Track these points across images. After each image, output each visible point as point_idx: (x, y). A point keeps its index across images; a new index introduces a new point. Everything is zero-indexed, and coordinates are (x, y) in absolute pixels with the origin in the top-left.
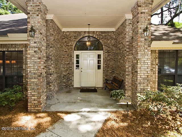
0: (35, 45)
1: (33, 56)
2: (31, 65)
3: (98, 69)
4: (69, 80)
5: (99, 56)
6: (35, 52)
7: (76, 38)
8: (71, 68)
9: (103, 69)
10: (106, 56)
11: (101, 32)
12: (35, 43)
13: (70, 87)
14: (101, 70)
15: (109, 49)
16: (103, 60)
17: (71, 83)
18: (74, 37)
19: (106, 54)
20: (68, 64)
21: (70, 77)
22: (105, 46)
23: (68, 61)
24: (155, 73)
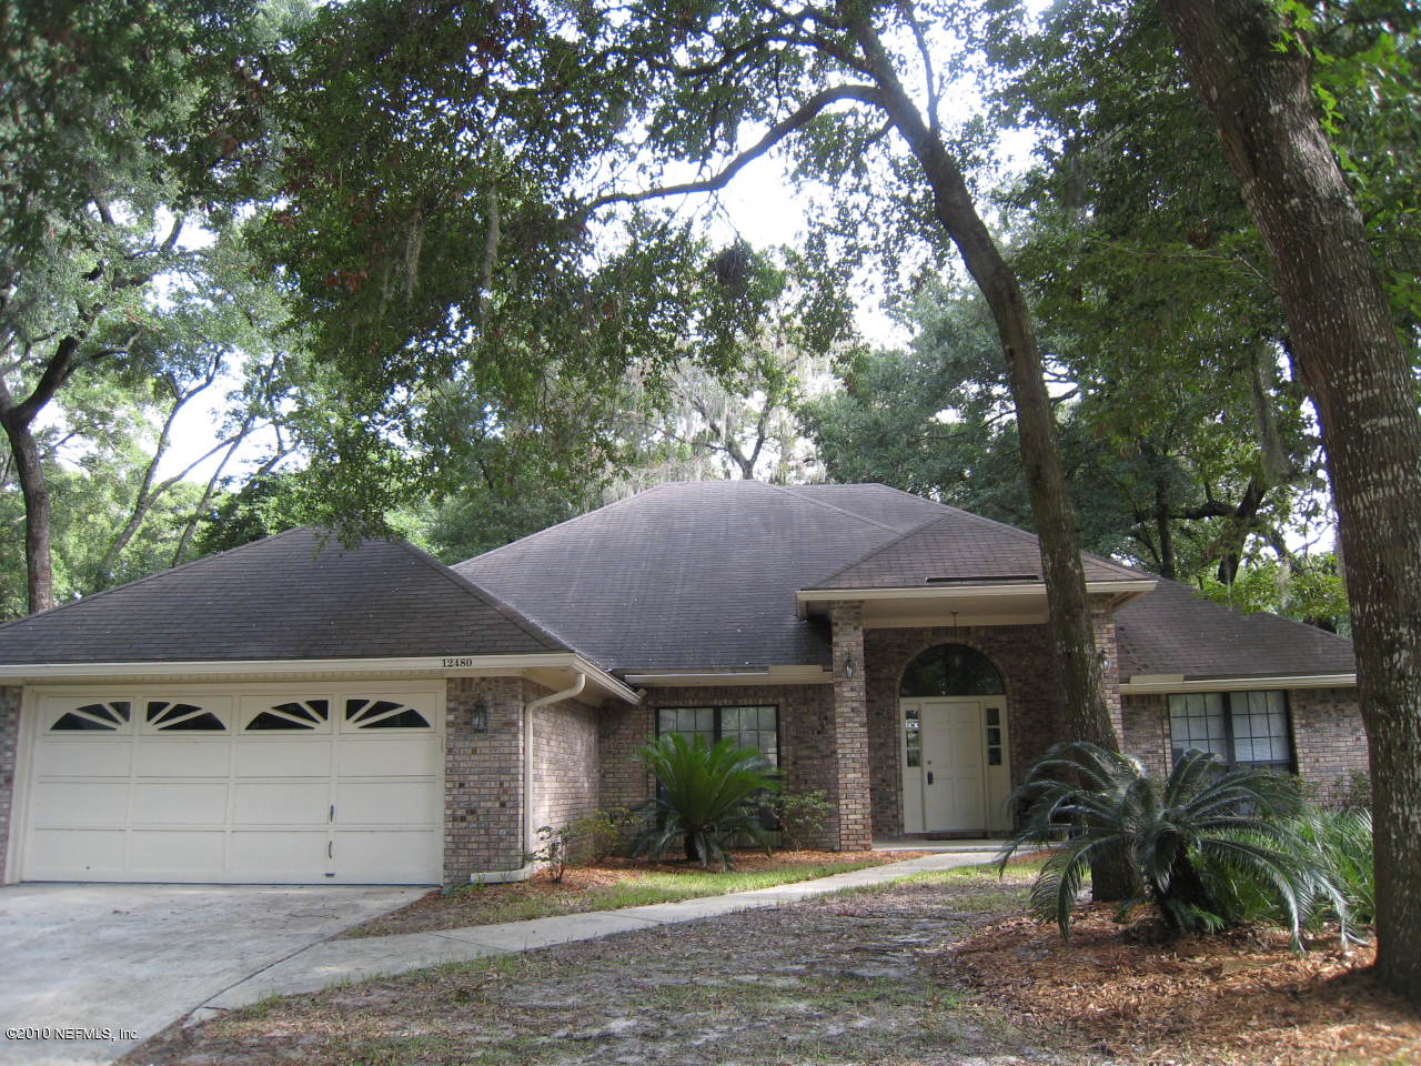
0: (853, 694)
1: (851, 720)
2: (845, 741)
3: (991, 763)
4: (885, 804)
5: (993, 716)
6: (853, 710)
7: (905, 654)
8: (891, 762)
9: (1011, 760)
10: (1018, 715)
11: (995, 628)
12: (852, 690)
13: (890, 830)
14: (1004, 769)
15: (1026, 688)
16: (1010, 728)
17: (894, 817)
18: (896, 650)
19: (1017, 706)
20: (882, 744)
21: (891, 794)
22: (1010, 677)
23: (879, 736)
24: (1165, 763)
